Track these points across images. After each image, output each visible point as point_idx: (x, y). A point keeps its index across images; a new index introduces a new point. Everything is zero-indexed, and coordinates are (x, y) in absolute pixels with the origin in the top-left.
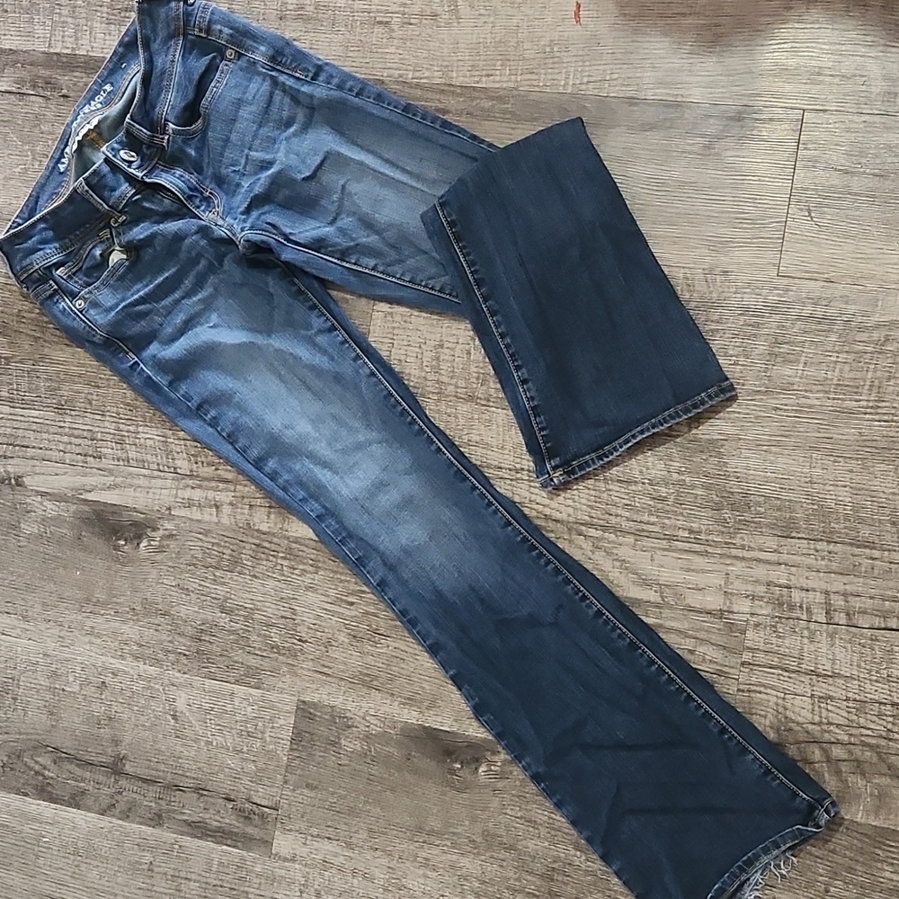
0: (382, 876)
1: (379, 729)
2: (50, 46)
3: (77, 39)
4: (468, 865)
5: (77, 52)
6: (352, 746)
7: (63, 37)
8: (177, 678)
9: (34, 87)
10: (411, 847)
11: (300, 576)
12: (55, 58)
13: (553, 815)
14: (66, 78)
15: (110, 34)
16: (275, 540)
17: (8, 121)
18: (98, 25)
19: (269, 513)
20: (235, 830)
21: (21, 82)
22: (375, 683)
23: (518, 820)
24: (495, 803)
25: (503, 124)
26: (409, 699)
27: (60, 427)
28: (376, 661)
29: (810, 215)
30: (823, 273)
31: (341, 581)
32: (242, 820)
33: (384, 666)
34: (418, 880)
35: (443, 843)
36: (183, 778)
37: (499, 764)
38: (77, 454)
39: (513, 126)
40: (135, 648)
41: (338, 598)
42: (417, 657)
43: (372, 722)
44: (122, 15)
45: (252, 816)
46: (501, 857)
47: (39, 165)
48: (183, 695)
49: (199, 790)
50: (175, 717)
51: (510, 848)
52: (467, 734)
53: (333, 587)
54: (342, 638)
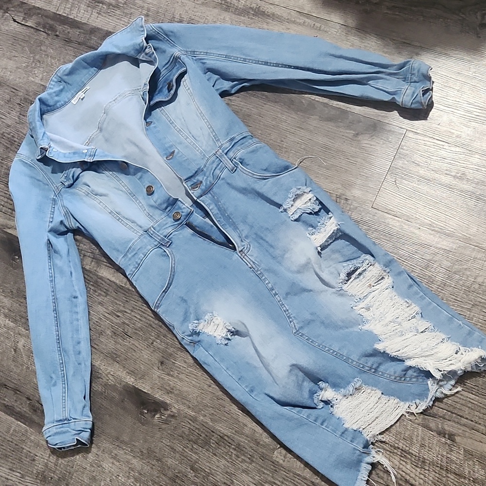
0: (92, 457)
1: (112, 383)
2: (57, 10)
3: (71, 10)
4: (136, 463)
5: (69, 16)
6: (97, 388)
7: (65, 7)
8: (23, 332)
9: (44, 27)
10: (111, 447)
11: (97, 296)
12: (58, 16)
13: (185, 449)
14: (60, 27)
15: (87, 12)
16: (91, 275)
17: (27, 41)
18: (83, 6)
19: (92, 261)
20: (27, 415)
21: (38, 24)
22: (118, 359)
23: (167, 447)
24: (158, 435)
25: (261, 101)
26: (132, 371)
27: (5, 193)
28: (121, 348)
29: (395, 182)
30: (394, 211)
31: (116, 304)
32: (32, 411)
33: (125, 352)
34: (109, 464)
35: (127, 449)
36: (10, 383)
37: (166, 416)
38: (9, 209)
39: (265, 103)
40: (7, 311)
41: (112, 312)
42: (142, 352)
43: (110, 378)
44: (96, 4)
45: (37, 410)
46: (153, 463)
47: (35, 65)
48: (23, 341)
49: (16, 390)
50: (15, 350)
51: (159, 460)
52: (155, 396)
53: (112, 306)
54: (109, 332)
